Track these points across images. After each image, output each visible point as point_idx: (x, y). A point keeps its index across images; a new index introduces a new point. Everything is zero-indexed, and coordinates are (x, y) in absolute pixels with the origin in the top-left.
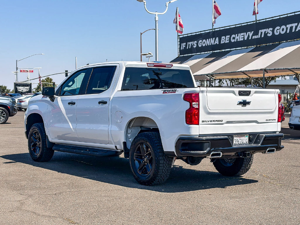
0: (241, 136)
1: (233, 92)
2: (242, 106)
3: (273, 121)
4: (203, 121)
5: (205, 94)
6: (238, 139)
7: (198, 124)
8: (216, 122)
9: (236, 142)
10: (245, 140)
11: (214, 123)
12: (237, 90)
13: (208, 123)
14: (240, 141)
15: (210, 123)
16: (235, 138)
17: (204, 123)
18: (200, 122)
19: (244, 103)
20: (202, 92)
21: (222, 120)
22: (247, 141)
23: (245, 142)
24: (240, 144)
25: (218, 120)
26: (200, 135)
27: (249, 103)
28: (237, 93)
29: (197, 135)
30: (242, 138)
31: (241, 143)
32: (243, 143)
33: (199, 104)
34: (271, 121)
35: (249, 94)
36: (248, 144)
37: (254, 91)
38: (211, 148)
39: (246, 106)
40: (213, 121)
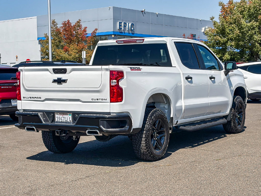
0: (63, 114)
1: (47, 70)
4: (24, 98)
5: (23, 72)
6: (61, 116)
7: (21, 100)
8: (35, 98)
9: (59, 120)
10: (68, 118)
11: (33, 99)
12: (51, 68)
13: (28, 99)
14: (63, 118)
15: (30, 99)
16: (56, 116)
17: (25, 99)
18: (22, 98)
20: (22, 70)
21: (41, 97)
22: (71, 119)
23: (68, 121)
24: (63, 122)
25: (37, 97)
26: (24, 110)
27: (65, 81)
28: (52, 71)
30: (65, 116)
31: (65, 121)
32: (66, 121)
33: (20, 82)
34: (99, 101)
35: (65, 72)
36: (72, 123)
37: (70, 69)
38: (23, 122)
39: (62, 84)
40: (32, 97)
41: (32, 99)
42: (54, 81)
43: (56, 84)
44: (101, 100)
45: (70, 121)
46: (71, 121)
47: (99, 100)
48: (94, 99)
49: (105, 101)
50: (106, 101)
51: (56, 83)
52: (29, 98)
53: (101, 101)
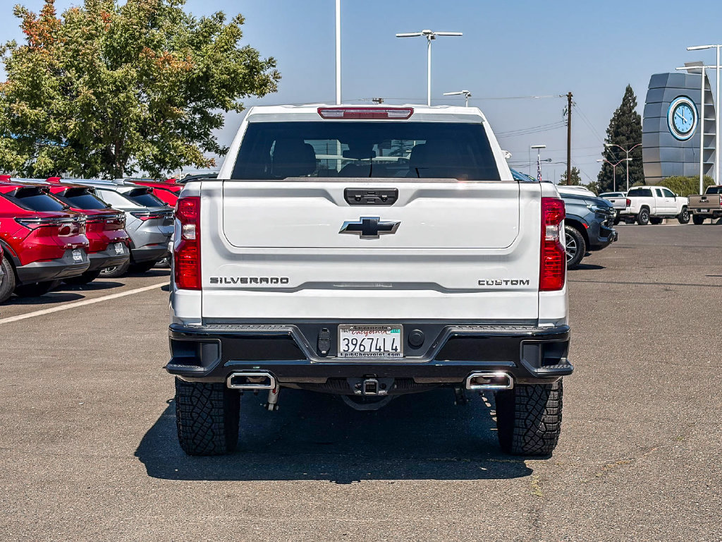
0: (372, 330)
1: (324, 194)
2: (361, 237)
3: (514, 287)
4: (214, 280)
5: (219, 200)
6: (360, 336)
7: (200, 288)
8: (264, 283)
9: (352, 347)
10: (391, 341)
11: (254, 285)
12: (337, 187)
14: (367, 343)
16: (343, 335)
17: (219, 285)
18: (205, 282)
19: (369, 229)
20: (209, 193)
21: (287, 279)
22: (398, 344)
23: (388, 348)
24: (368, 354)
25: (272, 279)
26: (205, 321)
27: (390, 229)
28: (340, 197)
29: (195, 320)
30: (375, 335)
31: (374, 350)
32: (380, 349)
33: (198, 230)
34: (503, 286)
35: (392, 199)
36: (402, 355)
37: (412, 190)
38: (224, 360)
39: (379, 237)
40: (251, 279)
41: (248, 285)
42: (351, 228)
43: (354, 238)
44: (509, 283)
45: (396, 349)
46: (399, 348)
47: (504, 283)
48: (485, 283)
49: (522, 286)
50: (526, 286)
51: (356, 234)
52: (235, 282)
53: (509, 286)
